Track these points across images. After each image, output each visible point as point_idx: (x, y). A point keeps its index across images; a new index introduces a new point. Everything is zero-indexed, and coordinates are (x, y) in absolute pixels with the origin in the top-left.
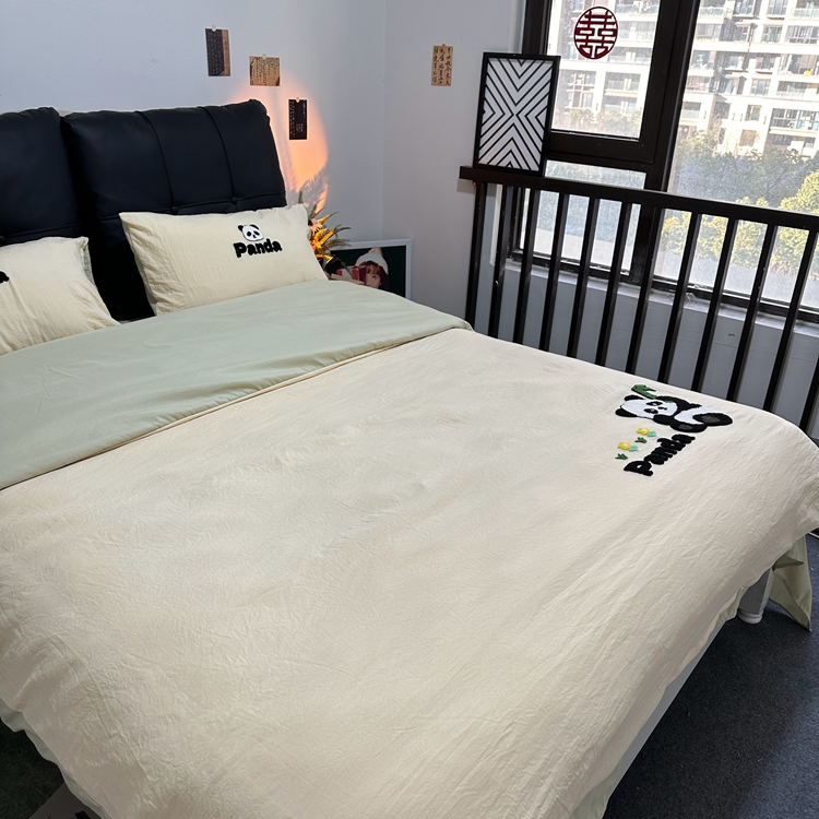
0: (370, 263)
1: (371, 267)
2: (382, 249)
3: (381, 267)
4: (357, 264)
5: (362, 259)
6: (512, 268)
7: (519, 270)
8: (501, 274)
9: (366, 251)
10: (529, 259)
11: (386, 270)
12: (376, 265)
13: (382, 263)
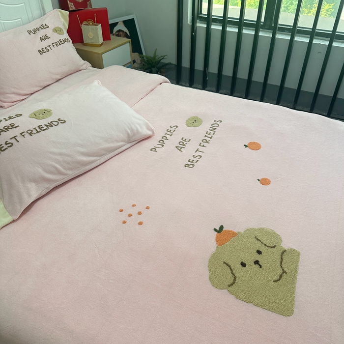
0: (120, 31)
1: (121, 33)
2: (123, 21)
3: (126, 32)
4: (114, 33)
5: (116, 29)
6: (201, 25)
7: (206, 26)
8: (195, 29)
9: (116, 24)
10: (211, 20)
11: (128, 34)
12: (123, 31)
13: (125, 30)
